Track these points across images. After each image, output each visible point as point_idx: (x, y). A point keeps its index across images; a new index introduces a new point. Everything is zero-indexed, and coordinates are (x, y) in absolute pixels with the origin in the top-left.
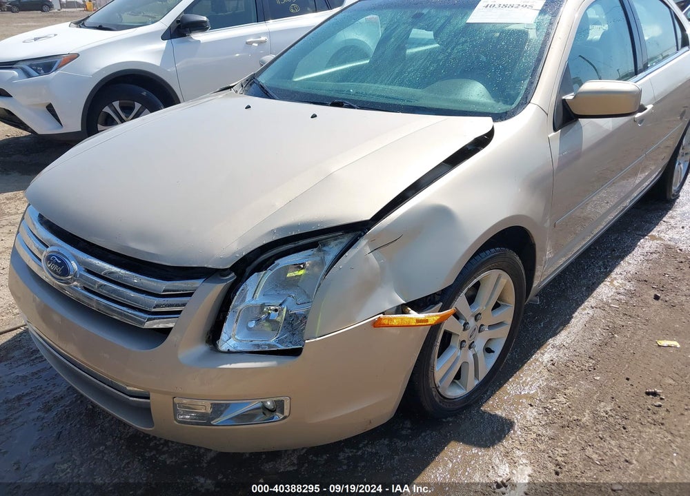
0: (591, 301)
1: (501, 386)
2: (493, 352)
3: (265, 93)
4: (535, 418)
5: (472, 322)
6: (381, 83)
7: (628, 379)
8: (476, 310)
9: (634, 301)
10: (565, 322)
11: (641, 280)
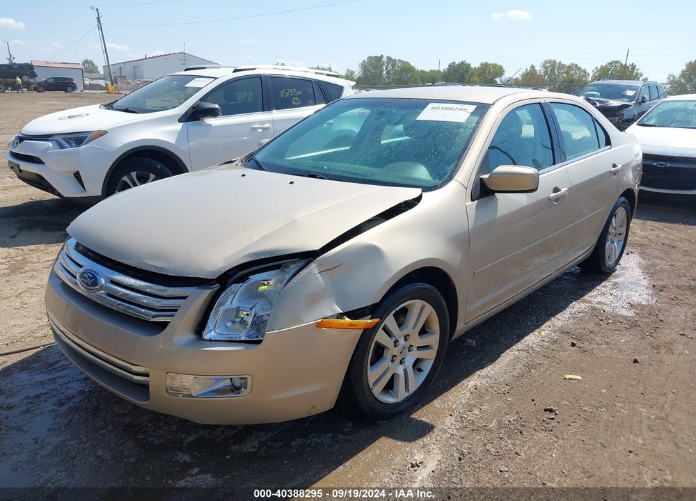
0: (519, 345)
1: (430, 401)
2: (422, 371)
3: (259, 167)
4: (452, 424)
5: (402, 341)
6: (348, 162)
7: (533, 400)
8: (405, 332)
9: (554, 347)
10: (493, 359)
11: (565, 332)
